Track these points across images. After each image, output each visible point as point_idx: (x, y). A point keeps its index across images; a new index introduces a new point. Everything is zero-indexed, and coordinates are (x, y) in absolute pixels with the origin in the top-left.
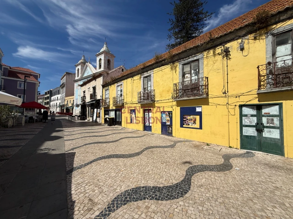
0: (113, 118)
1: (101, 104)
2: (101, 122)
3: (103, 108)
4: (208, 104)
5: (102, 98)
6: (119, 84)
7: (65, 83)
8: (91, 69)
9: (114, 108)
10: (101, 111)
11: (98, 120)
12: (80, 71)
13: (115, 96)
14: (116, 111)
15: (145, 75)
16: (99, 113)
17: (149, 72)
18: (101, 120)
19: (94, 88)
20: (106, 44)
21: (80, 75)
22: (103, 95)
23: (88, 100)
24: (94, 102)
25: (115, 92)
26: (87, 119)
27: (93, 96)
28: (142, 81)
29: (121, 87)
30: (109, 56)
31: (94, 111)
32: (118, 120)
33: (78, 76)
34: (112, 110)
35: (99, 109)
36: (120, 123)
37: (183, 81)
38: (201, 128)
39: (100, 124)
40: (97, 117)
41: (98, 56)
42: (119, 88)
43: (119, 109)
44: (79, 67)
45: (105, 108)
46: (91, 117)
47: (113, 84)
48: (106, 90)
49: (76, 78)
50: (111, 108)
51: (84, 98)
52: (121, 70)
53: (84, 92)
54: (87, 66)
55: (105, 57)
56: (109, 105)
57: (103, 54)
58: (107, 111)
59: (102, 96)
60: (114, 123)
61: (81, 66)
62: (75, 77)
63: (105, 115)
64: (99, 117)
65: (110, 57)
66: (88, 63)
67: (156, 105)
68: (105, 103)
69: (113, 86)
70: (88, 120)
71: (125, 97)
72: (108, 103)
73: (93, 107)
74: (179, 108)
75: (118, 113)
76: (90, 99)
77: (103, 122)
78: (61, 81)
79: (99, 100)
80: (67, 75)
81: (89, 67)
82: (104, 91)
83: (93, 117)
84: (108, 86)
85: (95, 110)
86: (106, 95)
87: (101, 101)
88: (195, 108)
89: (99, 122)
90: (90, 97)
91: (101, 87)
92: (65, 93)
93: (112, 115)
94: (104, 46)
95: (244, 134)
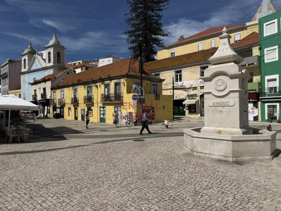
0: (58, 113)
1: (50, 103)
2: (50, 117)
3: (52, 106)
4: (94, 106)
5: (51, 98)
6: (62, 90)
7: (8, 74)
8: (39, 62)
9: (59, 106)
10: (50, 108)
11: (48, 115)
12: (27, 62)
13: (60, 98)
14: (60, 108)
15: (75, 88)
16: (49, 110)
17: (76, 87)
18: (51, 115)
19: (44, 89)
20: (55, 36)
21: (27, 67)
22: (51, 95)
23: (39, 98)
24: (45, 101)
25: (59, 94)
26: (38, 115)
27: (44, 95)
28: (73, 91)
29: (63, 92)
30: (58, 49)
31: (44, 108)
32: (62, 115)
33: (25, 68)
34: (58, 108)
35: (48, 106)
36: (63, 117)
37: (88, 95)
38: (92, 116)
39: (50, 118)
40: (47, 113)
41: (47, 49)
42: (62, 93)
43: (62, 107)
44: (26, 57)
45: (53, 106)
46: (42, 113)
47: (59, 89)
48: (54, 92)
49: (23, 70)
50: (57, 106)
51: (35, 96)
52: (67, 73)
53: (35, 91)
54: (35, 58)
55: (54, 51)
56: (56, 104)
57: (52, 47)
58: (55, 109)
59: (51, 97)
60: (60, 117)
61: (28, 56)
62: (21, 68)
63: (53, 111)
64: (49, 113)
65: (60, 49)
66: (36, 55)
67: (80, 105)
68: (53, 102)
69: (58, 90)
70: (40, 116)
71: (65, 99)
72: (55, 102)
73: (44, 105)
74: (87, 107)
75: (62, 109)
76: (41, 98)
77: (52, 117)
78: (1, 69)
79: (49, 99)
80: (10, 64)
81: (38, 59)
82: (52, 92)
83: (44, 113)
84: (55, 89)
85: (46, 107)
86: (53, 96)
87: (50, 100)
88: (91, 108)
89: (49, 117)
90: (41, 97)
91: (50, 89)
92: (8, 85)
93: (58, 111)
94: (54, 37)
95: (101, 117)
